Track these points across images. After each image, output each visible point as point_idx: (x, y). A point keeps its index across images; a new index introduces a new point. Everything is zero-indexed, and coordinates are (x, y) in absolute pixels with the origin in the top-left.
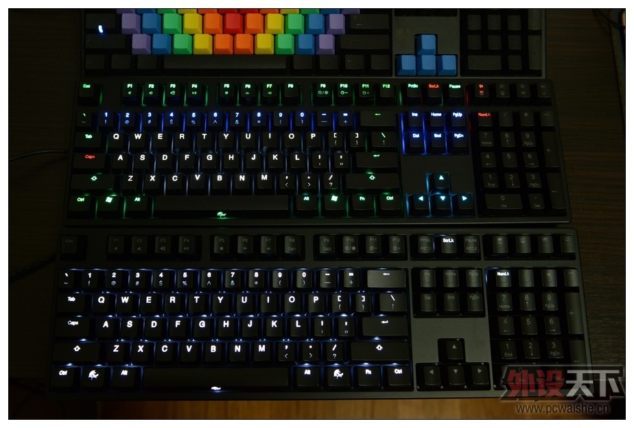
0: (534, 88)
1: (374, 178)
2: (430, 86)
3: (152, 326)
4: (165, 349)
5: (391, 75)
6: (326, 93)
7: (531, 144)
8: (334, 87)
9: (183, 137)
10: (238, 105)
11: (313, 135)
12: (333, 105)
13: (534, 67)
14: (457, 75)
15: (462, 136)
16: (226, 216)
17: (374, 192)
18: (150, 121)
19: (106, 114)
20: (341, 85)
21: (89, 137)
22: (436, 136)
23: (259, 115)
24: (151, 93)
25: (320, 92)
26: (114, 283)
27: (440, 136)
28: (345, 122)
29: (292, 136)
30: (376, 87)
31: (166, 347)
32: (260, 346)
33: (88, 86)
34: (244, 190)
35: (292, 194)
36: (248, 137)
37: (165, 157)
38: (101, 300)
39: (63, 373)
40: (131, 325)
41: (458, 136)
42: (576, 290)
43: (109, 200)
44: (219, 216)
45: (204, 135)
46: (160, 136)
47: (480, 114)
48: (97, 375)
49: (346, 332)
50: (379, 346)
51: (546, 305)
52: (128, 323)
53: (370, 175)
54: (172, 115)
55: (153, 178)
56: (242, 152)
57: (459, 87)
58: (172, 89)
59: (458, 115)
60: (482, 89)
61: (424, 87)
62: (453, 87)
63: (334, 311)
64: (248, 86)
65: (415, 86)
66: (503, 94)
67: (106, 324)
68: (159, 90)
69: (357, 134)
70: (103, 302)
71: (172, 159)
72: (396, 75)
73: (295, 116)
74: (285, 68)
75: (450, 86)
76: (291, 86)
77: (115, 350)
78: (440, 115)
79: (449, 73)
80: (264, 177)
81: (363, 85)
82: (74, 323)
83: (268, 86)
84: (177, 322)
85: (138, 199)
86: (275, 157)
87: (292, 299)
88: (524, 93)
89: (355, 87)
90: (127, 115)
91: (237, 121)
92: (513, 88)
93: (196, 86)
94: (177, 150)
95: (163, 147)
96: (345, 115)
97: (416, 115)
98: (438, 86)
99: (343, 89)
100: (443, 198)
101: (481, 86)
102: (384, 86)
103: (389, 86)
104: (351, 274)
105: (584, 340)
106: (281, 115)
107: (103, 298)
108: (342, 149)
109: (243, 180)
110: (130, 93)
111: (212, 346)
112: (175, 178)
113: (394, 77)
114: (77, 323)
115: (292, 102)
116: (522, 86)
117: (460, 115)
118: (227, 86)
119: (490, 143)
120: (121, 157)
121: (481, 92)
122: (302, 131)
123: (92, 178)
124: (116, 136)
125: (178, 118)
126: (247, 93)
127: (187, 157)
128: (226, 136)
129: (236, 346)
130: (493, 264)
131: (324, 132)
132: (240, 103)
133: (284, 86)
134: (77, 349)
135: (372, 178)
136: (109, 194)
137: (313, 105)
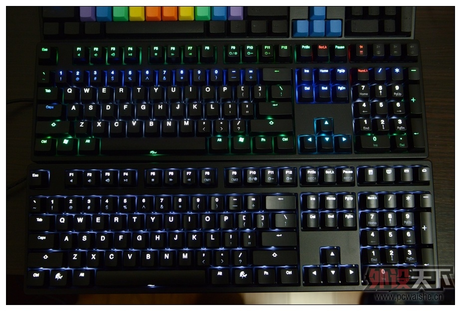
0: (404, 47)
1: (273, 123)
2: (320, 47)
3: (102, 240)
4: (112, 257)
5: (288, 37)
6: (236, 53)
7: (400, 94)
8: (242, 48)
9: (122, 90)
10: (166, 63)
11: (225, 89)
12: (241, 62)
13: (405, 29)
14: (341, 37)
15: (344, 88)
16: (157, 154)
17: (273, 134)
18: (95, 78)
19: (61, 72)
20: (248, 47)
21: (48, 91)
22: (323, 88)
23: (182, 72)
24: (96, 55)
25: (230, 53)
26: (71, 207)
27: (326, 88)
28: (251, 77)
29: (208, 89)
30: (276, 48)
31: (113, 255)
32: (184, 254)
33: (46, 50)
34: (170, 134)
35: (208, 135)
36: (173, 90)
37: (108, 107)
38: (62, 220)
39: (36, 275)
40: (86, 239)
41: (341, 88)
42: (429, 210)
43: (66, 142)
44: (152, 154)
45: (139, 89)
46: (104, 90)
47: (359, 71)
48: (62, 276)
49: (250, 243)
50: (275, 253)
51: (405, 222)
52: (83, 237)
53: (270, 120)
54: (113, 73)
55: (99, 124)
56: (169, 102)
57: (343, 47)
58: (113, 52)
59: (342, 71)
60: (361, 49)
61: (314, 47)
62: (339, 47)
63: (241, 226)
64: (173, 48)
65: (308, 47)
66: (379, 53)
67: (67, 238)
68: (102, 52)
69: (260, 87)
70: (63, 222)
71: (114, 108)
72: (292, 36)
73: (211, 73)
74: (203, 32)
75: (336, 47)
76: (207, 48)
77: (74, 258)
78: (327, 71)
79: (336, 35)
80: (186, 123)
81: (266, 47)
82: (42, 238)
83: (189, 48)
84: (120, 236)
85: (88, 141)
86: (195, 107)
87: (208, 219)
88: (396, 52)
89: (259, 48)
90: (78, 73)
91: (164, 77)
92: (387, 47)
93: (131, 49)
94: (118, 101)
95: (107, 99)
96: (251, 72)
97: (308, 71)
98: (326, 47)
99: (249, 50)
100: (327, 139)
101: (361, 47)
102: (282, 47)
103: (286, 47)
104: (253, 199)
105: (433, 248)
106: (199, 72)
107: (64, 219)
108: (248, 99)
109: (170, 125)
110: (79, 55)
111: (147, 255)
112: (116, 124)
113: (290, 38)
114: (44, 238)
115: (209, 61)
116: (395, 47)
117: (343, 71)
118: (156, 48)
119: (367, 94)
120: (74, 108)
121: (361, 52)
122: (216, 85)
123: (52, 125)
124: (70, 91)
125: (119, 75)
126: (172, 54)
127: (125, 107)
128: (156, 90)
129: (166, 255)
130: (365, 189)
131: (234, 85)
132: (167, 62)
133: (202, 49)
134: (46, 257)
135: (271, 123)
136: (65, 137)
137: (225, 63)
